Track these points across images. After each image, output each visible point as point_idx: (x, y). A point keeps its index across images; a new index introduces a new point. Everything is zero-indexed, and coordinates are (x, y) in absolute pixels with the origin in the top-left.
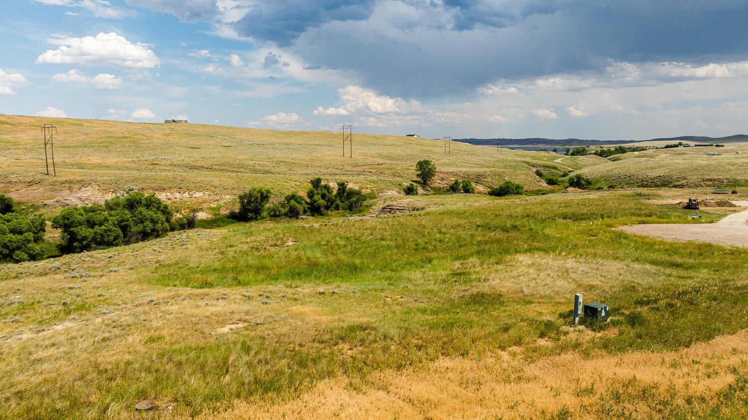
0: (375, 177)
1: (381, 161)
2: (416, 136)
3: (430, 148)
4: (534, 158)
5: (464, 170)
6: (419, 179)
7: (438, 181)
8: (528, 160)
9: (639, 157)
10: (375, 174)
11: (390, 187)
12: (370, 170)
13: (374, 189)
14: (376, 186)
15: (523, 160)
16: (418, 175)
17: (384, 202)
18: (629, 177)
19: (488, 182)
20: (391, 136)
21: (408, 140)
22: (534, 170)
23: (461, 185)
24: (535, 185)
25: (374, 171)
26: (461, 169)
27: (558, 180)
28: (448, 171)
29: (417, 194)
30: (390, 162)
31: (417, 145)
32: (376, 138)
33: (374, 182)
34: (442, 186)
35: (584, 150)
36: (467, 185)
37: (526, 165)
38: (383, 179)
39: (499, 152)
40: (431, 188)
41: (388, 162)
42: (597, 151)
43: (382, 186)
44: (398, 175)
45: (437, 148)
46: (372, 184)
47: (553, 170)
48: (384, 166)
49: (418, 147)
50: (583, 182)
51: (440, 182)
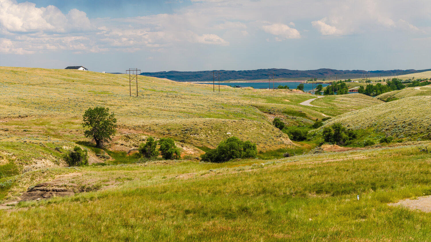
0: (14, 139)
1: (23, 111)
2: (81, 69)
3: (107, 88)
4: (270, 99)
5: (161, 121)
6: (89, 139)
7: (120, 142)
8: (261, 103)
9: (422, 94)
10: (14, 133)
11: (41, 154)
12: (5, 127)
13: (14, 158)
14: (17, 152)
15: (254, 103)
16: (86, 132)
17: (32, 179)
18: (410, 124)
19: (201, 140)
20: (41, 70)
21: (68, 75)
22: (271, 118)
23: (158, 147)
24: (273, 143)
25: (13, 127)
26: (157, 121)
27: (307, 133)
28: (136, 124)
29: (86, 163)
30: (40, 112)
31: (85, 82)
32: (15, 73)
33: (13, 147)
34: (127, 149)
35: (343, 85)
36: (167, 146)
37: (258, 111)
38: (28, 141)
39: (217, 92)
40: (110, 153)
41: (35, 112)
42: (362, 87)
43: (27, 153)
44: (53, 133)
45: (116, 88)
46: (10, 150)
47: (299, 118)
48: (29, 119)
49: (86, 87)
50: (344, 135)
51: (124, 143)
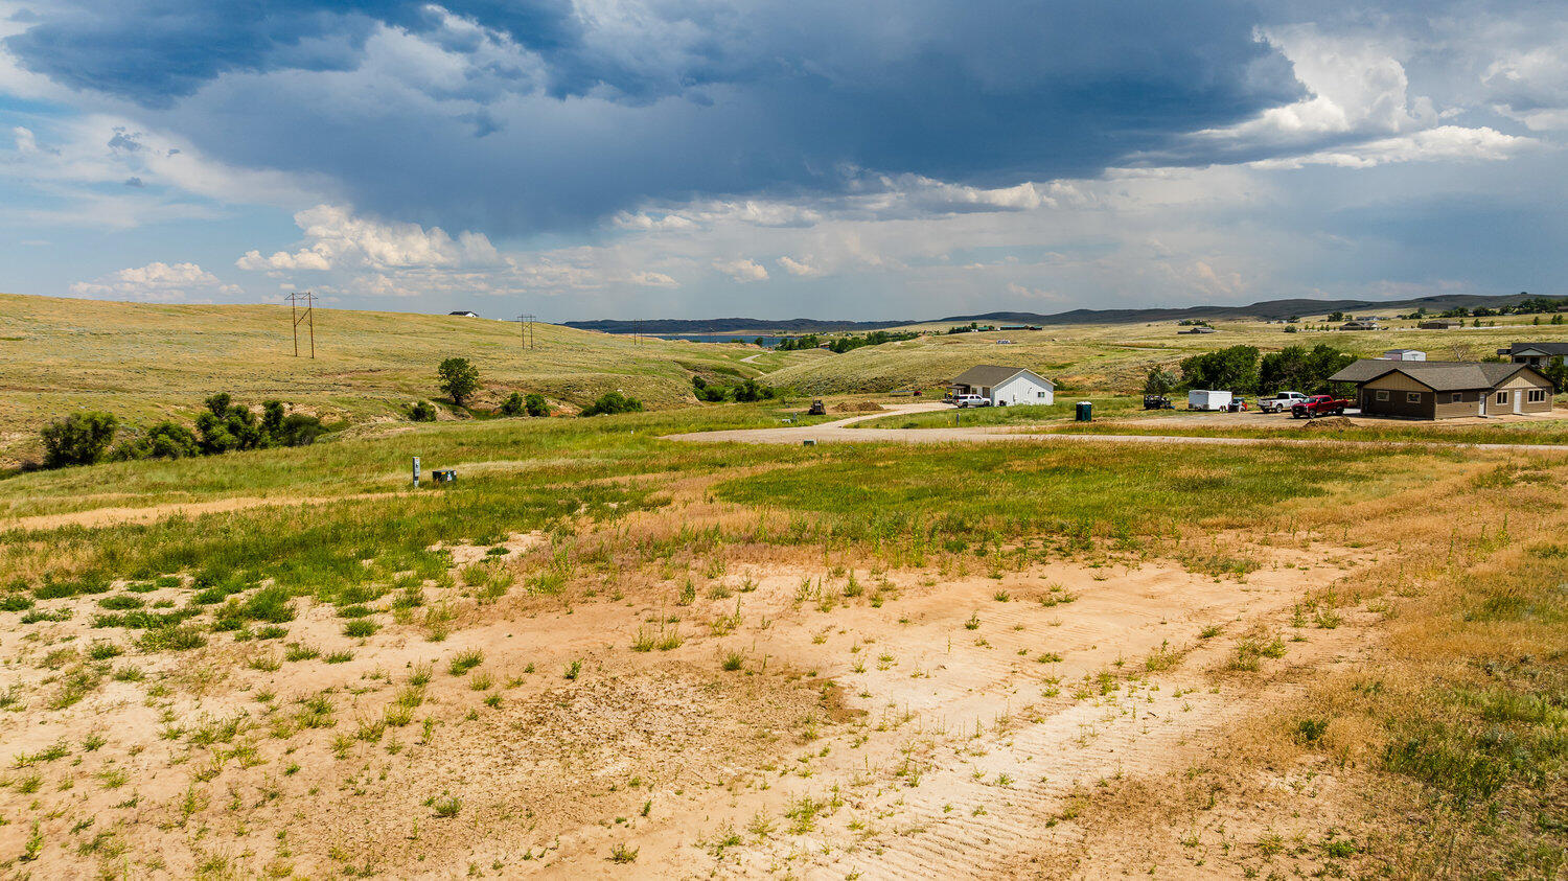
0: (353, 395)
1: (376, 364)
2: (470, 315)
3: (495, 339)
4: (700, 354)
5: (542, 377)
6: (447, 396)
7: (485, 399)
8: (686, 358)
10: (358, 388)
11: (383, 411)
12: (349, 382)
13: (349, 414)
14: (352, 408)
15: (678, 358)
16: (442, 388)
19: (585, 398)
20: (415, 315)
21: (453, 323)
22: (693, 375)
23: (524, 404)
24: (672, 402)
25: (358, 383)
26: (536, 376)
27: (724, 391)
28: (511, 379)
29: (434, 419)
30: (399, 365)
31: (468, 332)
32: (380, 319)
33: (350, 403)
34: (492, 407)
35: (813, 339)
36: (535, 403)
37: (680, 368)
38: (368, 397)
39: (639, 344)
40: (471, 411)
41: (392, 365)
42: (833, 342)
43: (366, 409)
44: (407, 389)
45: (509, 339)
46: (345, 406)
47: (731, 377)
48: (382, 374)
49: (470, 337)
50: (759, 394)
51: (489, 400)
